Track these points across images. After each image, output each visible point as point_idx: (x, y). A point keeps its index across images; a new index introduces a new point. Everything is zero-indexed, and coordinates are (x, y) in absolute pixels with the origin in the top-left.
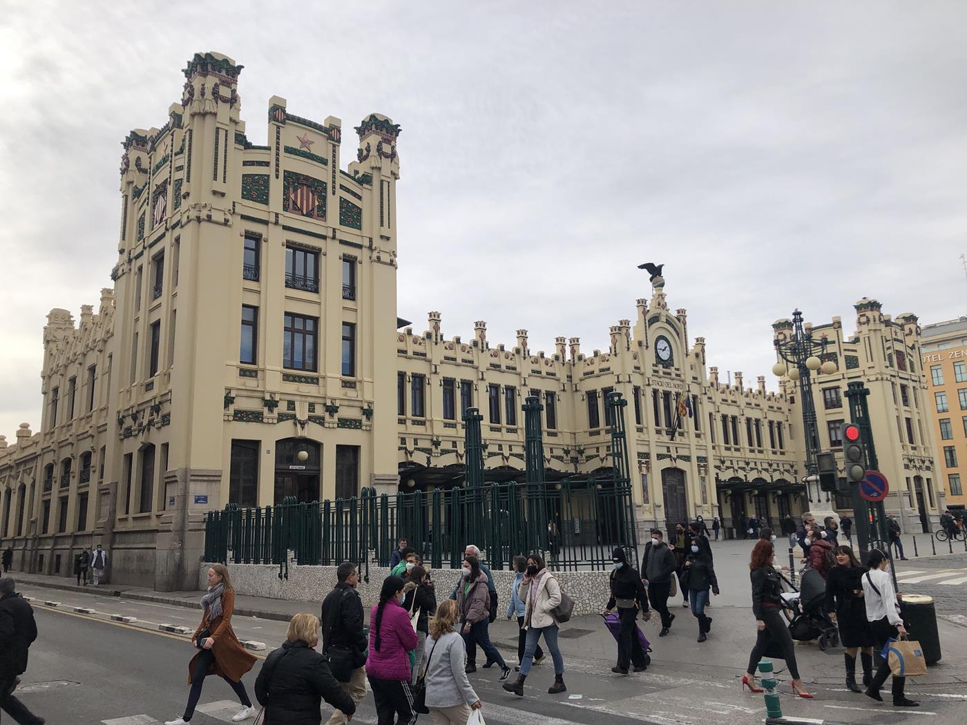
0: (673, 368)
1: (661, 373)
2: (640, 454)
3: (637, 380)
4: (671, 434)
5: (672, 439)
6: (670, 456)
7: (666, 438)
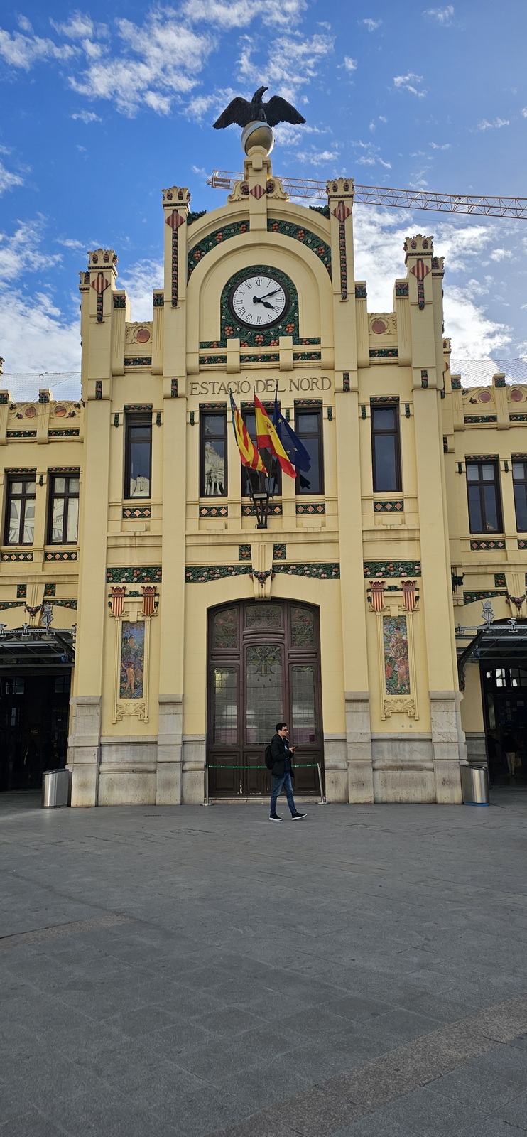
0: (286, 341)
1: (233, 361)
2: (114, 574)
3: (138, 391)
4: (263, 511)
5: (262, 525)
6: (248, 570)
7: (237, 524)
